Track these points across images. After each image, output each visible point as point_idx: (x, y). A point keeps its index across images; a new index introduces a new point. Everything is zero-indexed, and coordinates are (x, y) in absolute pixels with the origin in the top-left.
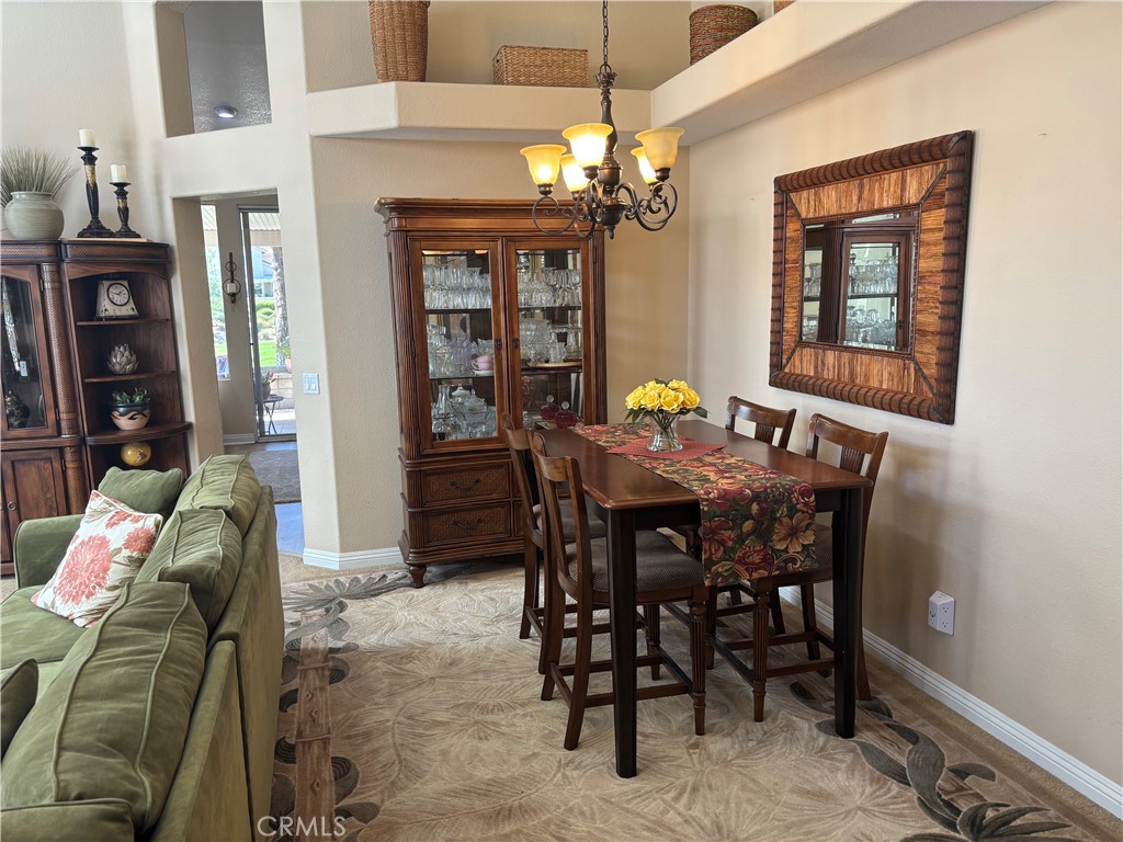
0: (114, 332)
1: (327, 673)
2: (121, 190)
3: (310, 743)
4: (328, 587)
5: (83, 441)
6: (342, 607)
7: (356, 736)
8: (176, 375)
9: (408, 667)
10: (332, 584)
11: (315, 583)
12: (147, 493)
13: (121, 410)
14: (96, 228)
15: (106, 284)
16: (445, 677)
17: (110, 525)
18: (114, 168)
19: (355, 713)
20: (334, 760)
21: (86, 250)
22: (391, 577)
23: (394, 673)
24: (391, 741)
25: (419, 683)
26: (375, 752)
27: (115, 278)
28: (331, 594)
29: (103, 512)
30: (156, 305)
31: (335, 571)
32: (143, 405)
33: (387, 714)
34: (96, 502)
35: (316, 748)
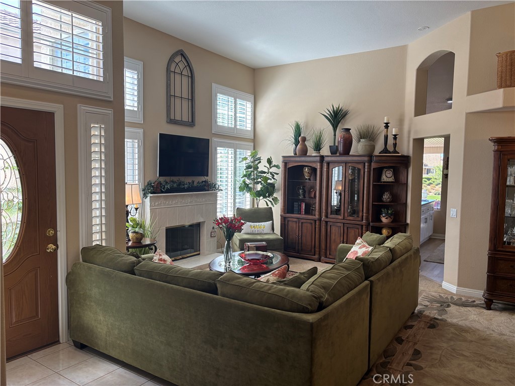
0: (387, 187)
1: (429, 324)
2: (395, 137)
3: (409, 342)
4: (447, 298)
5: (369, 224)
6: (449, 306)
7: (427, 346)
8: (406, 204)
9: (464, 334)
10: (449, 297)
11: (442, 295)
12: (374, 241)
13: (384, 215)
14: (385, 150)
15: (385, 170)
16: (477, 343)
17: (360, 248)
18: (394, 129)
19: (431, 340)
20: (415, 350)
21: (380, 158)
22: (477, 302)
23: (456, 334)
24: (440, 352)
25: (465, 340)
26: (432, 354)
27: (388, 168)
28: (447, 301)
29: (360, 244)
30: (402, 178)
31: (453, 293)
32: (391, 214)
33: (445, 345)
34: (359, 241)
35: (411, 344)
